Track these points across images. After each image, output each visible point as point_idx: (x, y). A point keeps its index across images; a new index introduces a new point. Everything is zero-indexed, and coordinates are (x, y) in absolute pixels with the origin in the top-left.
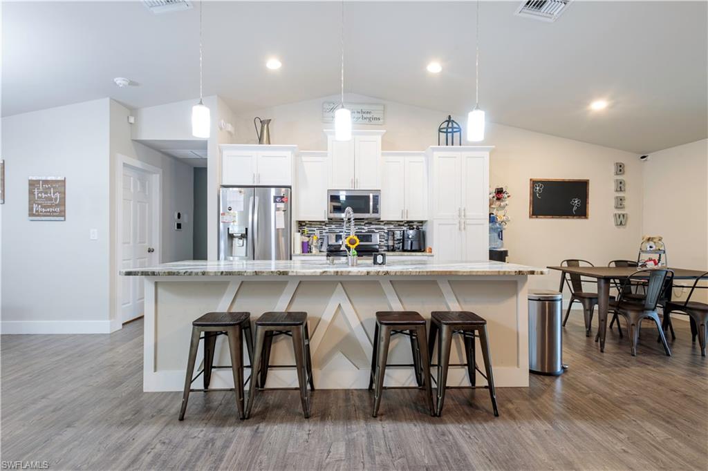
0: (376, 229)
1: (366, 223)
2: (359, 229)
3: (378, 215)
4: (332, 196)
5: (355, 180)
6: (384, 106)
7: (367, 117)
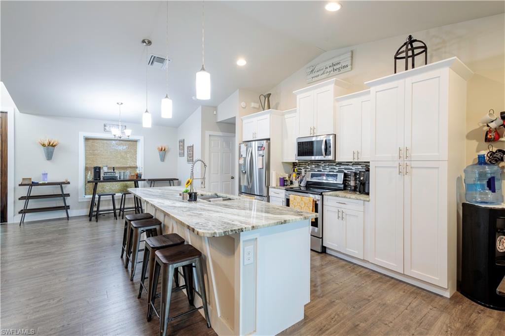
2: (331, 169)
3: (330, 157)
4: (298, 143)
5: (312, 128)
6: (352, 52)
7: (337, 68)
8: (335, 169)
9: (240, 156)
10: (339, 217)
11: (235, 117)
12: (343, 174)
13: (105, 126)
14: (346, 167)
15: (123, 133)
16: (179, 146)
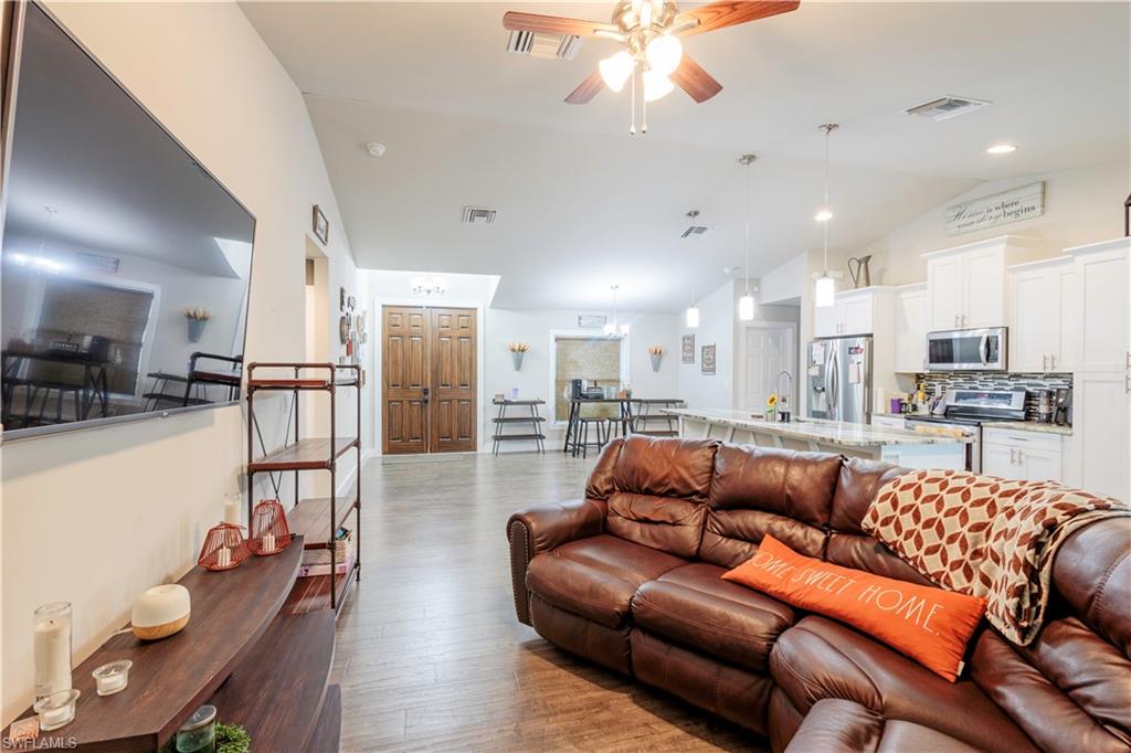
2: (999, 384)
3: (998, 366)
4: (931, 341)
5: (960, 316)
6: (1044, 184)
7: (1010, 209)
8: (1007, 385)
9: (812, 363)
10: (1013, 461)
11: (799, 298)
12: (1024, 393)
13: (580, 318)
14: (1031, 381)
15: (618, 330)
16: (684, 346)
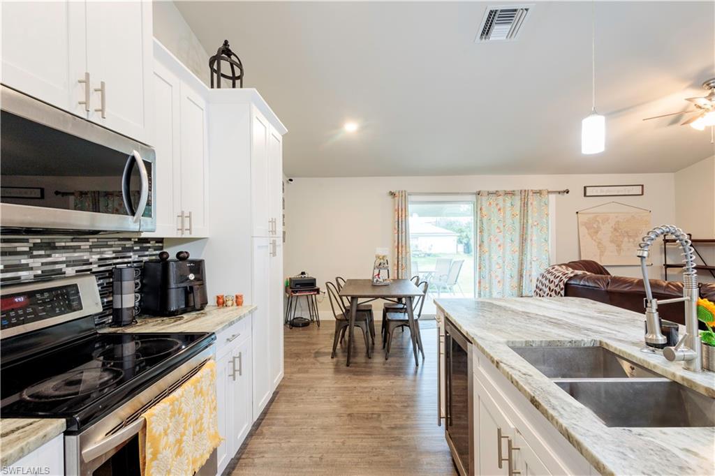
0: (69, 263)
1: (36, 246)
3: (151, 223)
